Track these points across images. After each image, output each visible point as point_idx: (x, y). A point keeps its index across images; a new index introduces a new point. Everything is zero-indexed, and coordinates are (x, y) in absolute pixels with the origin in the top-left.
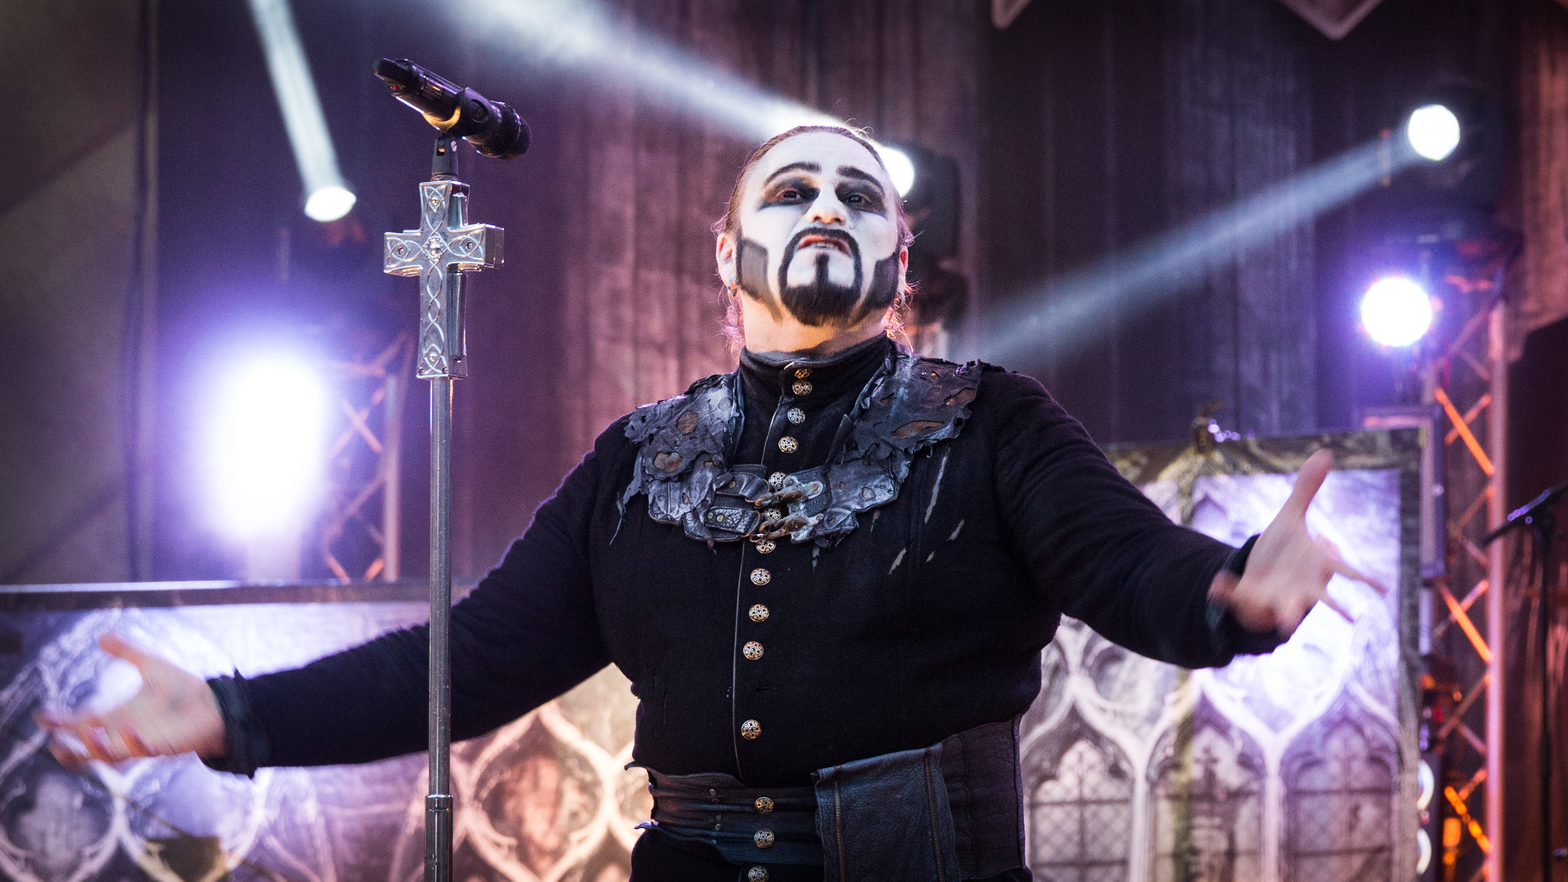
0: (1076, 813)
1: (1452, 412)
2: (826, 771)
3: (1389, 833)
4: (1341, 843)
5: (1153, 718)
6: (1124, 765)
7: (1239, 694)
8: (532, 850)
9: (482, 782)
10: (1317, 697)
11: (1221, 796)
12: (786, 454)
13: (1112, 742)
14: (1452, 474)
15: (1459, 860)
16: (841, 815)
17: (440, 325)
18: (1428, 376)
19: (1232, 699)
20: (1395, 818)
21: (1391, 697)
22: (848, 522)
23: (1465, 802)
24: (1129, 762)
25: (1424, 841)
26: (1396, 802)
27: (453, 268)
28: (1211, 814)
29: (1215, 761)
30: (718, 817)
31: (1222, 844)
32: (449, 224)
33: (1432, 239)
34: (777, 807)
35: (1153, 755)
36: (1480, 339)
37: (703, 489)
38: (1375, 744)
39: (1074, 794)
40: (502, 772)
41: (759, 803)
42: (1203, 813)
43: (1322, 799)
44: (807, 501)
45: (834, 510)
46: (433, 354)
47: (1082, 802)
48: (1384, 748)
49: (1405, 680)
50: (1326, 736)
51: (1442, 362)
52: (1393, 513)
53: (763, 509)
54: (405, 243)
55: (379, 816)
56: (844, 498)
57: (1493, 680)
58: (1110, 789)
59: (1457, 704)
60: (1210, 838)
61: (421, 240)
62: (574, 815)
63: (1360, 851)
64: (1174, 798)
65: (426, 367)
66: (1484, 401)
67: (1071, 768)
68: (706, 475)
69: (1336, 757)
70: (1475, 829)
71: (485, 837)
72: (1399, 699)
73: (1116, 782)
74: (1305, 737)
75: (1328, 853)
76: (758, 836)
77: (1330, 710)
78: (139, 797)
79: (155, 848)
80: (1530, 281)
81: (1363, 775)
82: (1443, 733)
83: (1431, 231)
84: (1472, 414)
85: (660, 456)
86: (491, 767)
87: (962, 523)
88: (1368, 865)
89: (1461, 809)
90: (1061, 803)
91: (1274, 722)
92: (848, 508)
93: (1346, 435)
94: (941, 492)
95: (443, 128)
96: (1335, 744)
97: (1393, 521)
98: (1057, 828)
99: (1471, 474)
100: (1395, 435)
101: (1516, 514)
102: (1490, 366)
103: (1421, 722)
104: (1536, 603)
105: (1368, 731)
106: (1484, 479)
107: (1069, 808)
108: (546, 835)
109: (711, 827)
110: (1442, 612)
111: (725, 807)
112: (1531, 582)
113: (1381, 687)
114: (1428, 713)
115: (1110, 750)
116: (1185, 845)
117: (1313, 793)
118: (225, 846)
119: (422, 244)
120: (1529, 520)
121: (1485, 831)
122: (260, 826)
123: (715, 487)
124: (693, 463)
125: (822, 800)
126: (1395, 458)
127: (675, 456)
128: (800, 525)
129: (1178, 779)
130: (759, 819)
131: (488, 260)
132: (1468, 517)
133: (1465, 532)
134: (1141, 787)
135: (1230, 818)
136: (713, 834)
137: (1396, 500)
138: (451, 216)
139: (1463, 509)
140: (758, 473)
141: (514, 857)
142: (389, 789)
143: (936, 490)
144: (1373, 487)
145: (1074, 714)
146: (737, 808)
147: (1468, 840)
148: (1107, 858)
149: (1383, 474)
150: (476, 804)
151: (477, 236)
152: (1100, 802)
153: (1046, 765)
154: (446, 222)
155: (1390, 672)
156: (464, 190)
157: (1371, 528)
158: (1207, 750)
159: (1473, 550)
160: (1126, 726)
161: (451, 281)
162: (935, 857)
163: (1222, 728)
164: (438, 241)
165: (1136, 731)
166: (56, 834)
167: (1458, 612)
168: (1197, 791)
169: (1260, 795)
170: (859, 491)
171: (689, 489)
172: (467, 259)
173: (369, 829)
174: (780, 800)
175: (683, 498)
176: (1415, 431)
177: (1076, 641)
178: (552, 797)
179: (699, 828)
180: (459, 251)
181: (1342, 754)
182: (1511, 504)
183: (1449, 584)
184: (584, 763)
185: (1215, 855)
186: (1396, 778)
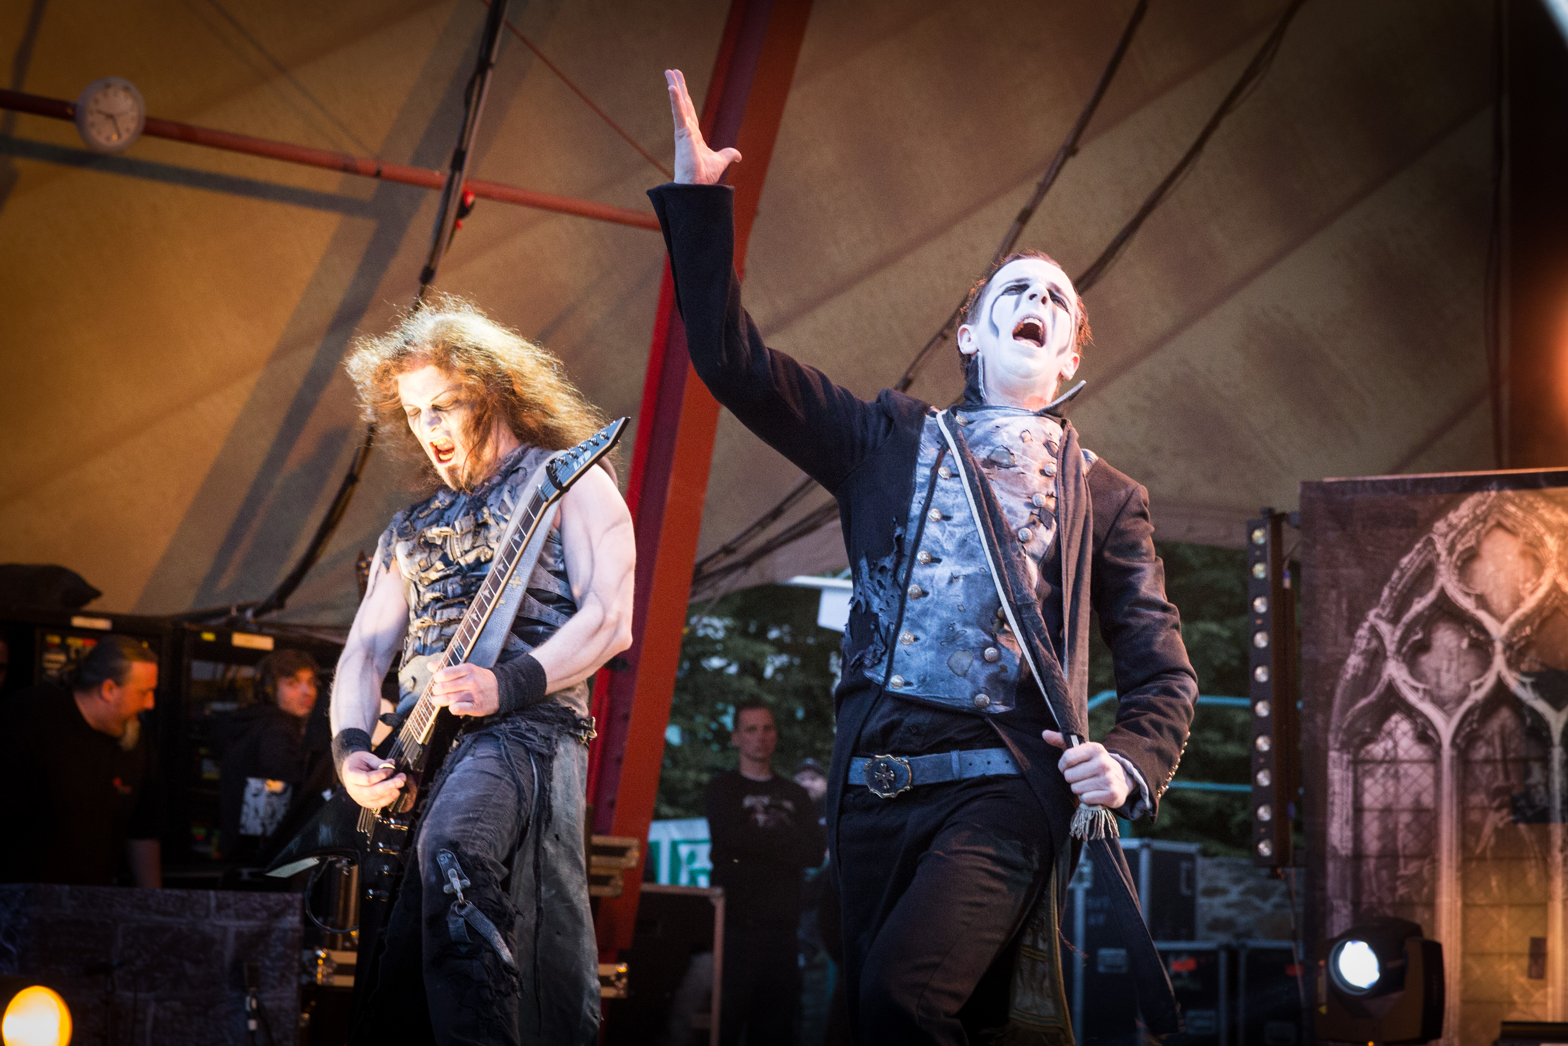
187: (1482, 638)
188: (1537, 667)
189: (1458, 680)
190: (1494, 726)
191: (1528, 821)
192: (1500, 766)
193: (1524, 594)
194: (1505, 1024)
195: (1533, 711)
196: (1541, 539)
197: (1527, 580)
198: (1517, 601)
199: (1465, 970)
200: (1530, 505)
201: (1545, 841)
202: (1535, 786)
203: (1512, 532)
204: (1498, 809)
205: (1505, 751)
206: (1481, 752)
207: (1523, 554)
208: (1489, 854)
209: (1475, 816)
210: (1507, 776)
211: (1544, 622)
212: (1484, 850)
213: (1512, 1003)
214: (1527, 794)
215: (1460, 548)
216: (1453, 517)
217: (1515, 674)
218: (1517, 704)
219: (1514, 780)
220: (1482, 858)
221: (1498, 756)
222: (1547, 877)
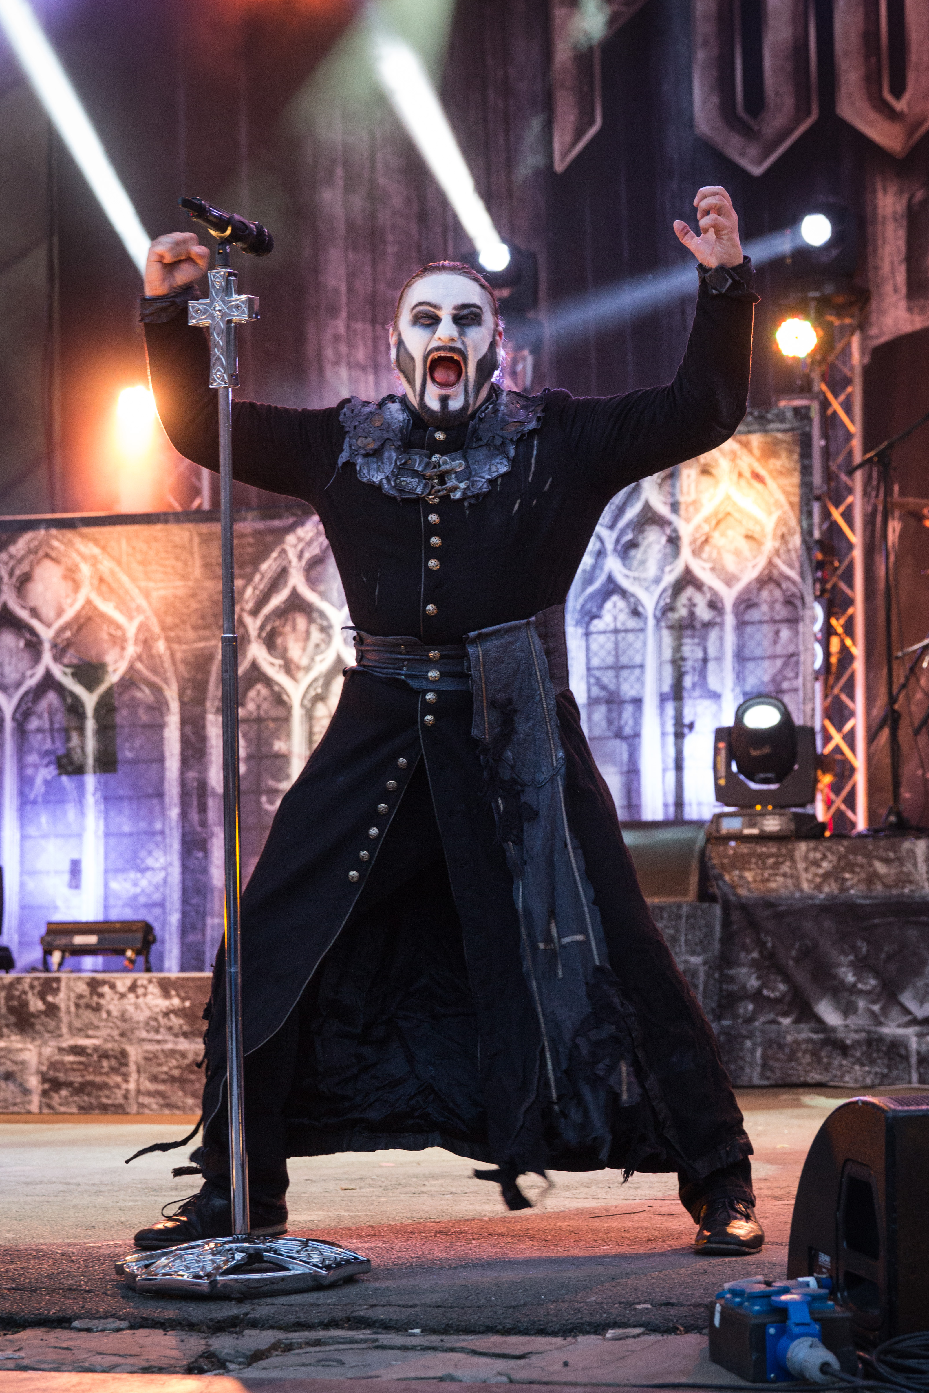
0: (612, 638)
1: (830, 396)
2: (473, 634)
3: (797, 645)
4: (769, 652)
5: (657, 580)
6: (641, 609)
7: (708, 565)
8: (293, 667)
9: (262, 628)
10: (754, 566)
11: (698, 625)
12: (440, 441)
13: (633, 595)
14: (831, 432)
15: (840, 661)
16: (483, 658)
17: (222, 355)
18: (816, 375)
19: (704, 569)
20: (801, 636)
21: (797, 565)
22: (485, 486)
23: (842, 626)
24: (643, 606)
25: (819, 650)
26: (801, 627)
27: (230, 322)
28: (693, 637)
29: (694, 605)
30: (406, 663)
31: (700, 655)
32: (226, 296)
33: (816, 294)
34: (442, 657)
35: (658, 603)
36: (846, 353)
37: (391, 464)
38: (788, 593)
39: (612, 626)
40: (274, 622)
41: (431, 654)
42: (688, 636)
43: (758, 626)
44: (456, 473)
45: (475, 479)
46: (219, 373)
47: (616, 631)
48: (793, 595)
49: (805, 555)
50: (760, 589)
51: (824, 367)
52: (796, 457)
53: (430, 479)
54: (200, 307)
55: (202, 649)
56: (479, 471)
57: (858, 554)
58: (632, 623)
59: (836, 569)
60: (692, 651)
61: (211, 305)
62: (317, 646)
63: (780, 656)
64: (671, 628)
65: (215, 381)
66: (849, 389)
67: (609, 611)
68: (391, 454)
69: (766, 601)
70: (848, 642)
71: (265, 659)
72: (801, 566)
73: (636, 619)
74: (747, 589)
75: (762, 658)
76: (430, 674)
77: (761, 574)
78: (59, 640)
79: (69, 671)
80: (874, 318)
81: (782, 612)
82: (829, 586)
83: (816, 289)
84: (842, 398)
85: (361, 439)
86: (267, 619)
87: (550, 480)
88: (785, 665)
89: (840, 630)
90: (604, 632)
91: (729, 581)
92: (483, 478)
93: (767, 411)
94: (537, 462)
95: (221, 238)
96: (765, 594)
97: (797, 461)
98: (602, 646)
99: (841, 433)
100: (797, 410)
101: (869, 455)
102: (852, 369)
103: (815, 581)
104: (880, 508)
105: (784, 586)
106: (849, 436)
107: (609, 635)
108: (301, 657)
109: (401, 669)
110: (826, 515)
111: (411, 657)
112: (877, 496)
113: (791, 560)
114: (819, 574)
115: (632, 600)
116: (678, 655)
117: (752, 623)
118: (110, 669)
119: (210, 307)
120: (876, 459)
121: (854, 643)
122: (131, 657)
123: (398, 463)
124: (382, 445)
125: (471, 650)
126: (796, 424)
127: (370, 440)
128: (455, 489)
129: (673, 616)
130: (431, 664)
131: (250, 316)
132: (840, 459)
133: (839, 467)
134: (651, 622)
135: (704, 640)
136: (403, 672)
137: (798, 449)
138: (227, 290)
139: (837, 454)
140: (426, 456)
141: (282, 671)
142: (207, 633)
143: (533, 461)
144: (783, 441)
145: (610, 579)
146: (418, 657)
147: (844, 649)
148: (631, 664)
149: (790, 434)
150: (259, 640)
151: (242, 302)
152: (626, 631)
153: (594, 610)
154: (224, 294)
155: (796, 551)
156: (235, 275)
157: (783, 466)
158: (690, 599)
159: (843, 477)
160: (641, 586)
161: (228, 329)
162: (538, 681)
163: (698, 585)
164: (220, 305)
165: (647, 589)
166: (10, 664)
167: (836, 514)
168: (685, 623)
169: (721, 625)
170: (488, 467)
171: (382, 463)
172: (238, 316)
173: (196, 657)
174: (444, 653)
175: (378, 469)
176: (808, 408)
177: (610, 536)
178: (304, 635)
179: (393, 669)
180: (233, 312)
181: (769, 599)
182: (866, 449)
183: (830, 498)
184: (322, 615)
185: (696, 661)
186: (801, 613)
187: (35, 639)
188: (75, 661)
189: (17, 670)
190: (43, 705)
191: (68, 773)
192: (48, 735)
193: (66, 607)
194: (49, 923)
195: (72, 694)
196: (77, 566)
197: (67, 596)
198: (60, 612)
199: (22, 885)
200: (70, 540)
201: (81, 788)
202: (74, 748)
203: (56, 561)
204: (47, 765)
205: (52, 722)
206: (34, 724)
207: (65, 577)
208: (40, 799)
209: (29, 771)
210: (53, 741)
211: (80, 628)
212: (36, 797)
213: (56, 908)
214: (68, 755)
215: (18, 572)
216: (13, 549)
217: (60, 666)
218: (61, 689)
219: (59, 744)
220: (34, 802)
221: (47, 726)
222: (82, 813)
